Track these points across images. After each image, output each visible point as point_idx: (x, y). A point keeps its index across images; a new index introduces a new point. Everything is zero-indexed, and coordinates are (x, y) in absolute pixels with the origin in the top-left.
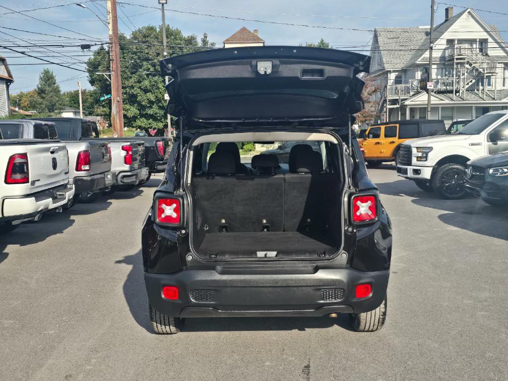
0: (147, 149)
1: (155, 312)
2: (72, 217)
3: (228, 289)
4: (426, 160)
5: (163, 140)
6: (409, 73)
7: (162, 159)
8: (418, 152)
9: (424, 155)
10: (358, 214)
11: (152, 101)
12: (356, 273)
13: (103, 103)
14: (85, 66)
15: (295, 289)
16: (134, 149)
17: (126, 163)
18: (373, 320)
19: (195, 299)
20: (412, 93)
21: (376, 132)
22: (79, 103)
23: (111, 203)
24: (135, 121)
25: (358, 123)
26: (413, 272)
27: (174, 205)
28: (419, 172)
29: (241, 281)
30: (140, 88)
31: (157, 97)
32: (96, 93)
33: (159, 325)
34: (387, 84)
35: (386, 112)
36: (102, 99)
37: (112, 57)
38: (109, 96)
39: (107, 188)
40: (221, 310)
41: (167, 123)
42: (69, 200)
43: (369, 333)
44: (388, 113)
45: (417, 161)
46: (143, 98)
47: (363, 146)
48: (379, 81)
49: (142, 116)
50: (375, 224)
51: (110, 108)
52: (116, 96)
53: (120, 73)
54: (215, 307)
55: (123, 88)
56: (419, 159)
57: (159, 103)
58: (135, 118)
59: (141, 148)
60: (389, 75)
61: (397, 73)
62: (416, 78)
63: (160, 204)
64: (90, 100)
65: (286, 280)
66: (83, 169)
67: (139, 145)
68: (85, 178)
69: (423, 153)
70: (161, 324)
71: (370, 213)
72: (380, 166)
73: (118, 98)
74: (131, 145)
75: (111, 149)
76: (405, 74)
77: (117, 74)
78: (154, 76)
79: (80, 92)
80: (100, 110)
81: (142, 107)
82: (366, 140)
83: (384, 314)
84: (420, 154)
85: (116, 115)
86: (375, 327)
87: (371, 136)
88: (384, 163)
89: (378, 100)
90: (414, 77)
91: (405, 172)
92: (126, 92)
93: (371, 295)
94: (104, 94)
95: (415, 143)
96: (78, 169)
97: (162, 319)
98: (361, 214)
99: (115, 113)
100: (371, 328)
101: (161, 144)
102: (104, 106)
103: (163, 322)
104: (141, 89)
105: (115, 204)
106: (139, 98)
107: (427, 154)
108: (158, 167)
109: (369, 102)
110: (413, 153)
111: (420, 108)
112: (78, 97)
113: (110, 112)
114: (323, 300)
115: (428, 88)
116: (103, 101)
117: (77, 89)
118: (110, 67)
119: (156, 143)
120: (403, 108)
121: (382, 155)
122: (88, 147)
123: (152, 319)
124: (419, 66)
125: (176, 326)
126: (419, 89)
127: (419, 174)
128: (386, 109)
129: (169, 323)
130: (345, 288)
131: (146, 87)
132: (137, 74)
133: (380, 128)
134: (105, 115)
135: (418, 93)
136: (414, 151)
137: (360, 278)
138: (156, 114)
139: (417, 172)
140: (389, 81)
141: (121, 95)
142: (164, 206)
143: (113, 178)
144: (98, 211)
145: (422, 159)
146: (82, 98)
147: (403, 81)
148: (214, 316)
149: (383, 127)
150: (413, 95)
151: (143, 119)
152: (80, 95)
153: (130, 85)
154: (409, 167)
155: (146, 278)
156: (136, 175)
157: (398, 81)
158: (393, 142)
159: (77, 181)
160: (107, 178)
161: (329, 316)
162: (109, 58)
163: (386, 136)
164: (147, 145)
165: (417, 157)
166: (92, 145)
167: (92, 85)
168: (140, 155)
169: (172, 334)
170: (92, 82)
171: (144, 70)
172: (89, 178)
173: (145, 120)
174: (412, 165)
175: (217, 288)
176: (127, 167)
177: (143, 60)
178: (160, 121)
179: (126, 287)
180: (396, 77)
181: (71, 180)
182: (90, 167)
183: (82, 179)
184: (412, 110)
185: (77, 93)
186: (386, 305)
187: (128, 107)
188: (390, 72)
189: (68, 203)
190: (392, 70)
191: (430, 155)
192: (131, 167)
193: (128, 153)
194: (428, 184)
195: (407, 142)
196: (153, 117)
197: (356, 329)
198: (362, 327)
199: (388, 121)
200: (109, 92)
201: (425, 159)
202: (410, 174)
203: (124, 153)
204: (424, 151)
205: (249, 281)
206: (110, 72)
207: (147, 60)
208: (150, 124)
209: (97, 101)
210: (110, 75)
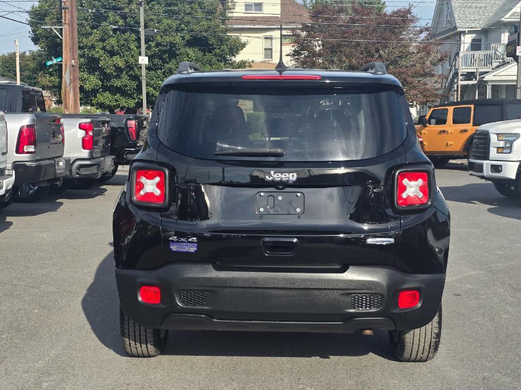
0: (113, 130)
1: (128, 321)
2: (9, 219)
3: (227, 290)
4: (510, 153)
5: (136, 118)
6: (492, 36)
7: (134, 146)
8: (498, 140)
9: (508, 145)
10: (404, 196)
11: (120, 68)
12: (400, 275)
13: (51, 70)
14: (27, 16)
15: (317, 292)
16: (96, 129)
17: (84, 147)
18: (422, 344)
19: (183, 302)
20: (495, 64)
21: (441, 117)
22: (15, 71)
23: (61, 204)
24: (95, 97)
25: (416, 106)
26: (482, 295)
27: (157, 179)
28: (500, 169)
29: (244, 280)
30: (104, 48)
31: (127, 62)
32: (40, 56)
33: (133, 343)
34: (460, 50)
35: (457, 91)
36: (49, 63)
37: (65, 4)
38: (59, 60)
39: (58, 179)
40: (217, 319)
41: (142, 100)
42: (7, 191)
43: (417, 363)
44: (459, 92)
45: (498, 153)
46: (107, 63)
47: (422, 136)
48: (448, 46)
49: (105, 89)
50: (428, 211)
51: (61, 77)
52: (69, 59)
53: (76, 27)
54: (210, 314)
55: (80, 48)
56: (500, 150)
57: (130, 71)
58: (94, 92)
59: (105, 129)
60: (462, 38)
61: (475, 35)
62: (502, 42)
63: (138, 177)
64: (32, 65)
65: (304, 280)
66: (25, 150)
67: (104, 123)
68: (28, 163)
69: (506, 142)
70: (135, 341)
71: (421, 195)
72: (446, 165)
73: (73, 61)
74: (91, 122)
75: (65, 127)
76: (486, 37)
77: (72, 27)
78: (124, 32)
79: (18, 55)
80: (45, 80)
81: (105, 77)
82: (426, 126)
83: (438, 335)
84: (502, 144)
85: (70, 85)
86: (426, 354)
87: (433, 121)
88: (452, 161)
89: (446, 73)
90: (499, 41)
91: (480, 168)
92: (84, 55)
93: (419, 305)
94: (53, 58)
95: (494, 129)
96: (19, 150)
97: (137, 334)
98: (408, 196)
99: (68, 82)
100: (420, 355)
101: (132, 123)
102: (51, 74)
103: (138, 337)
104: (106, 50)
105: (68, 205)
106: (101, 63)
107: (511, 142)
108: (128, 156)
109: (433, 76)
110: (492, 141)
111: (507, 85)
112: (15, 62)
113: (60, 83)
114: (355, 308)
115: (517, 54)
116: (51, 66)
117: (13, 52)
118: (61, 18)
119: (126, 122)
120: (482, 84)
121: (449, 149)
122: (33, 120)
123: (123, 334)
124: (507, 25)
125: (155, 345)
126: (505, 57)
127: (500, 171)
128: (458, 86)
129: (146, 340)
130: (384, 294)
131: (113, 47)
132: (100, 28)
133: (447, 109)
134: (54, 86)
135: (504, 64)
136: (493, 138)
137: (404, 282)
138: (126, 86)
139: (496, 168)
140: (462, 46)
141: (76, 56)
142: (143, 180)
143: (66, 166)
144: (43, 213)
145: (505, 151)
146: (20, 64)
147: (483, 46)
148: (207, 329)
149: (451, 109)
150: (498, 67)
151: (107, 94)
152: (18, 59)
153: (89, 44)
154: (485, 162)
155: (117, 275)
156: (98, 165)
157: (475, 46)
158: (466, 131)
159: (17, 166)
160: (58, 166)
161: (361, 333)
162: (61, 5)
163: (455, 122)
164: (114, 125)
165: (498, 148)
166: (38, 119)
167: (36, 44)
168: (103, 138)
169: (149, 356)
170: (36, 40)
171: (111, 24)
172: (34, 164)
173: (110, 96)
174: (490, 159)
175: (212, 289)
176: (85, 153)
177: (109, 9)
178: (130, 96)
179: (85, 303)
180: (473, 40)
181: (9, 166)
182: (35, 149)
183: (25, 164)
184: (496, 88)
185: (12, 57)
186: (440, 323)
187: (85, 76)
188: (464, 32)
189: (4, 195)
190: (467, 30)
191: (515, 144)
192: (91, 154)
193: (87, 133)
194: (513, 188)
195: (484, 127)
196: (121, 91)
197: (400, 358)
198: (406, 354)
199: (459, 100)
200: (59, 54)
201: (509, 151)
202: (487, 171)
203: (82, 133)
204: (507, 138)
205: (255, 280)
206: (61, 25)
207: (115, 9)
208: (116, 101)
209: (42, 67)
210: (61, 29)
